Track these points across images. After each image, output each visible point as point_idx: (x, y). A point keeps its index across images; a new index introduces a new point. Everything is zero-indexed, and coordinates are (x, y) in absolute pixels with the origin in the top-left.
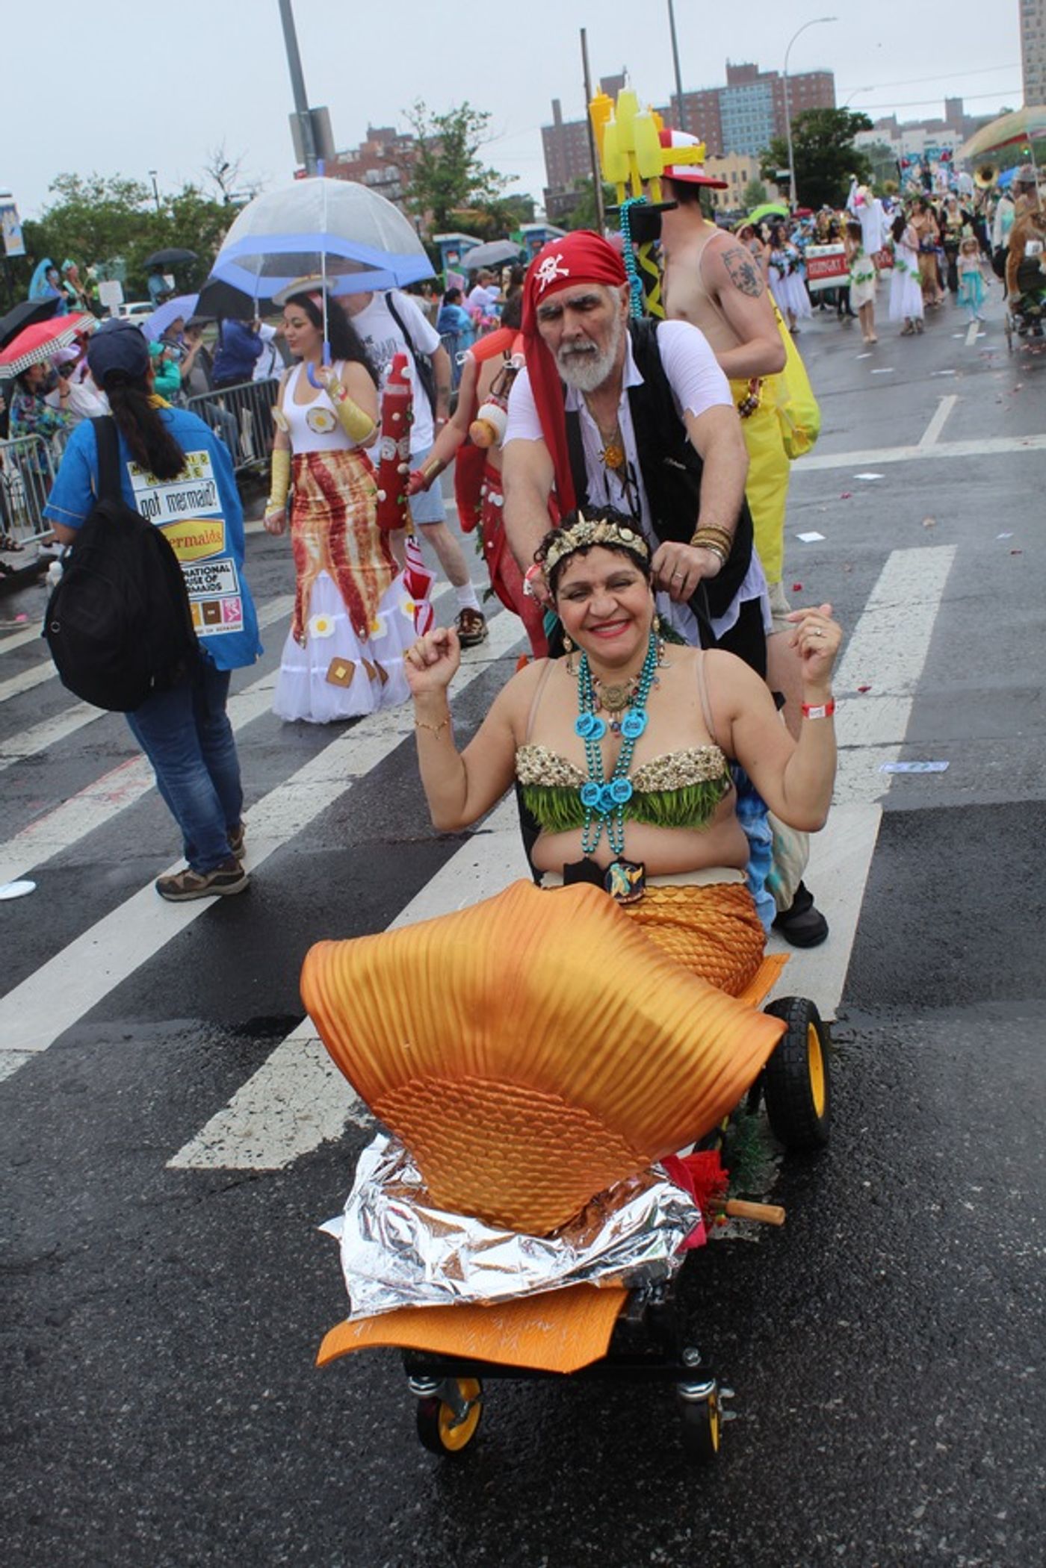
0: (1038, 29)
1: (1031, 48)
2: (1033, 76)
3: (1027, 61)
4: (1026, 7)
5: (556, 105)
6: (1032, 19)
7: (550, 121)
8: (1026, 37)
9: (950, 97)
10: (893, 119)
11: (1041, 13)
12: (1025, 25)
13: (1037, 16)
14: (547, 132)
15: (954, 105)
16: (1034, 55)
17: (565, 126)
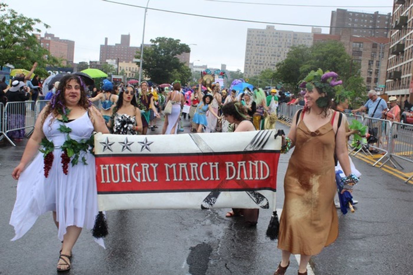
0: (251, 49)
1: (248, 54)
2: (248, 62)
3: (246, 57)
4: (248, 42)
5: (106, 39)
6: (250, 46)
7: (104, 44)
8: (247, 51)
9: (223, 64)
10: (206, 66)
11: (252, 45)
12: (247, 47)
13: (251, 45)
14: (102, 46)
15: (224, 66)
16: (249, 56)
17: (108, 46)
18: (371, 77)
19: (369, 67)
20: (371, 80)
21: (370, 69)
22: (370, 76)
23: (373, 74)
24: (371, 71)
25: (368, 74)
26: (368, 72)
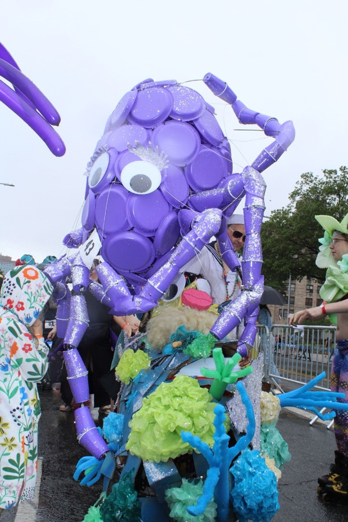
18: (311, 297)
19: (308, 282)
20: (312, 303)
21: (310, 285)
22: (310, 295)
23: (315, 293)
24: (311, 288)
25: (307, 293)
26: (307, 290)
